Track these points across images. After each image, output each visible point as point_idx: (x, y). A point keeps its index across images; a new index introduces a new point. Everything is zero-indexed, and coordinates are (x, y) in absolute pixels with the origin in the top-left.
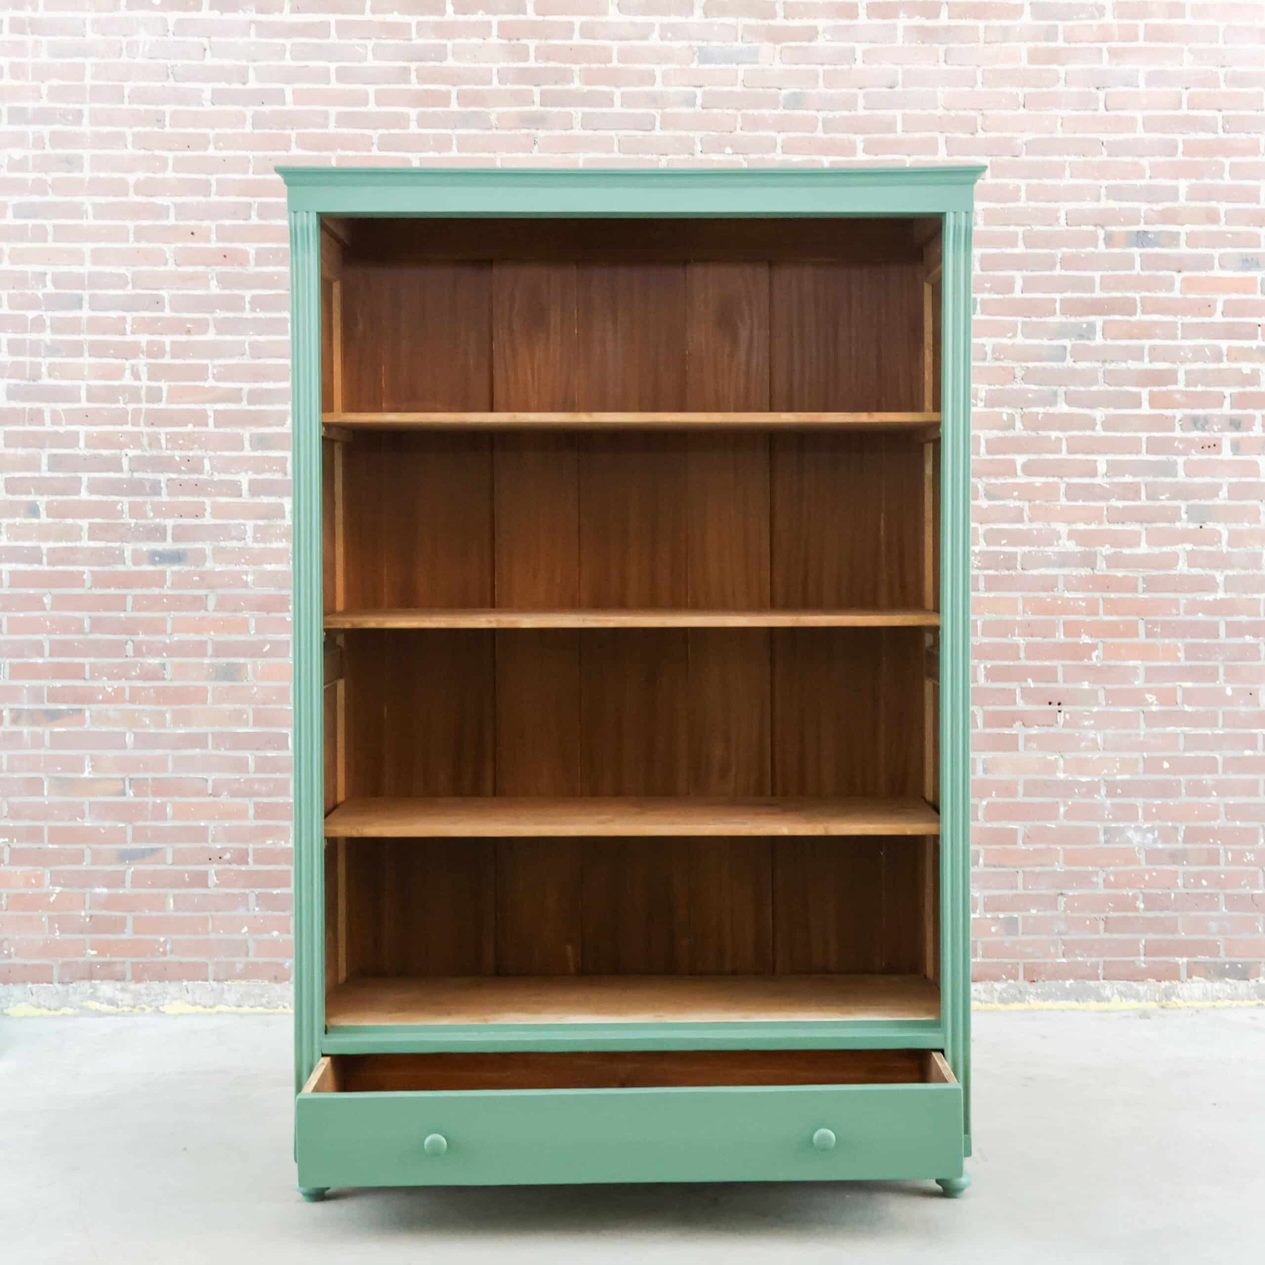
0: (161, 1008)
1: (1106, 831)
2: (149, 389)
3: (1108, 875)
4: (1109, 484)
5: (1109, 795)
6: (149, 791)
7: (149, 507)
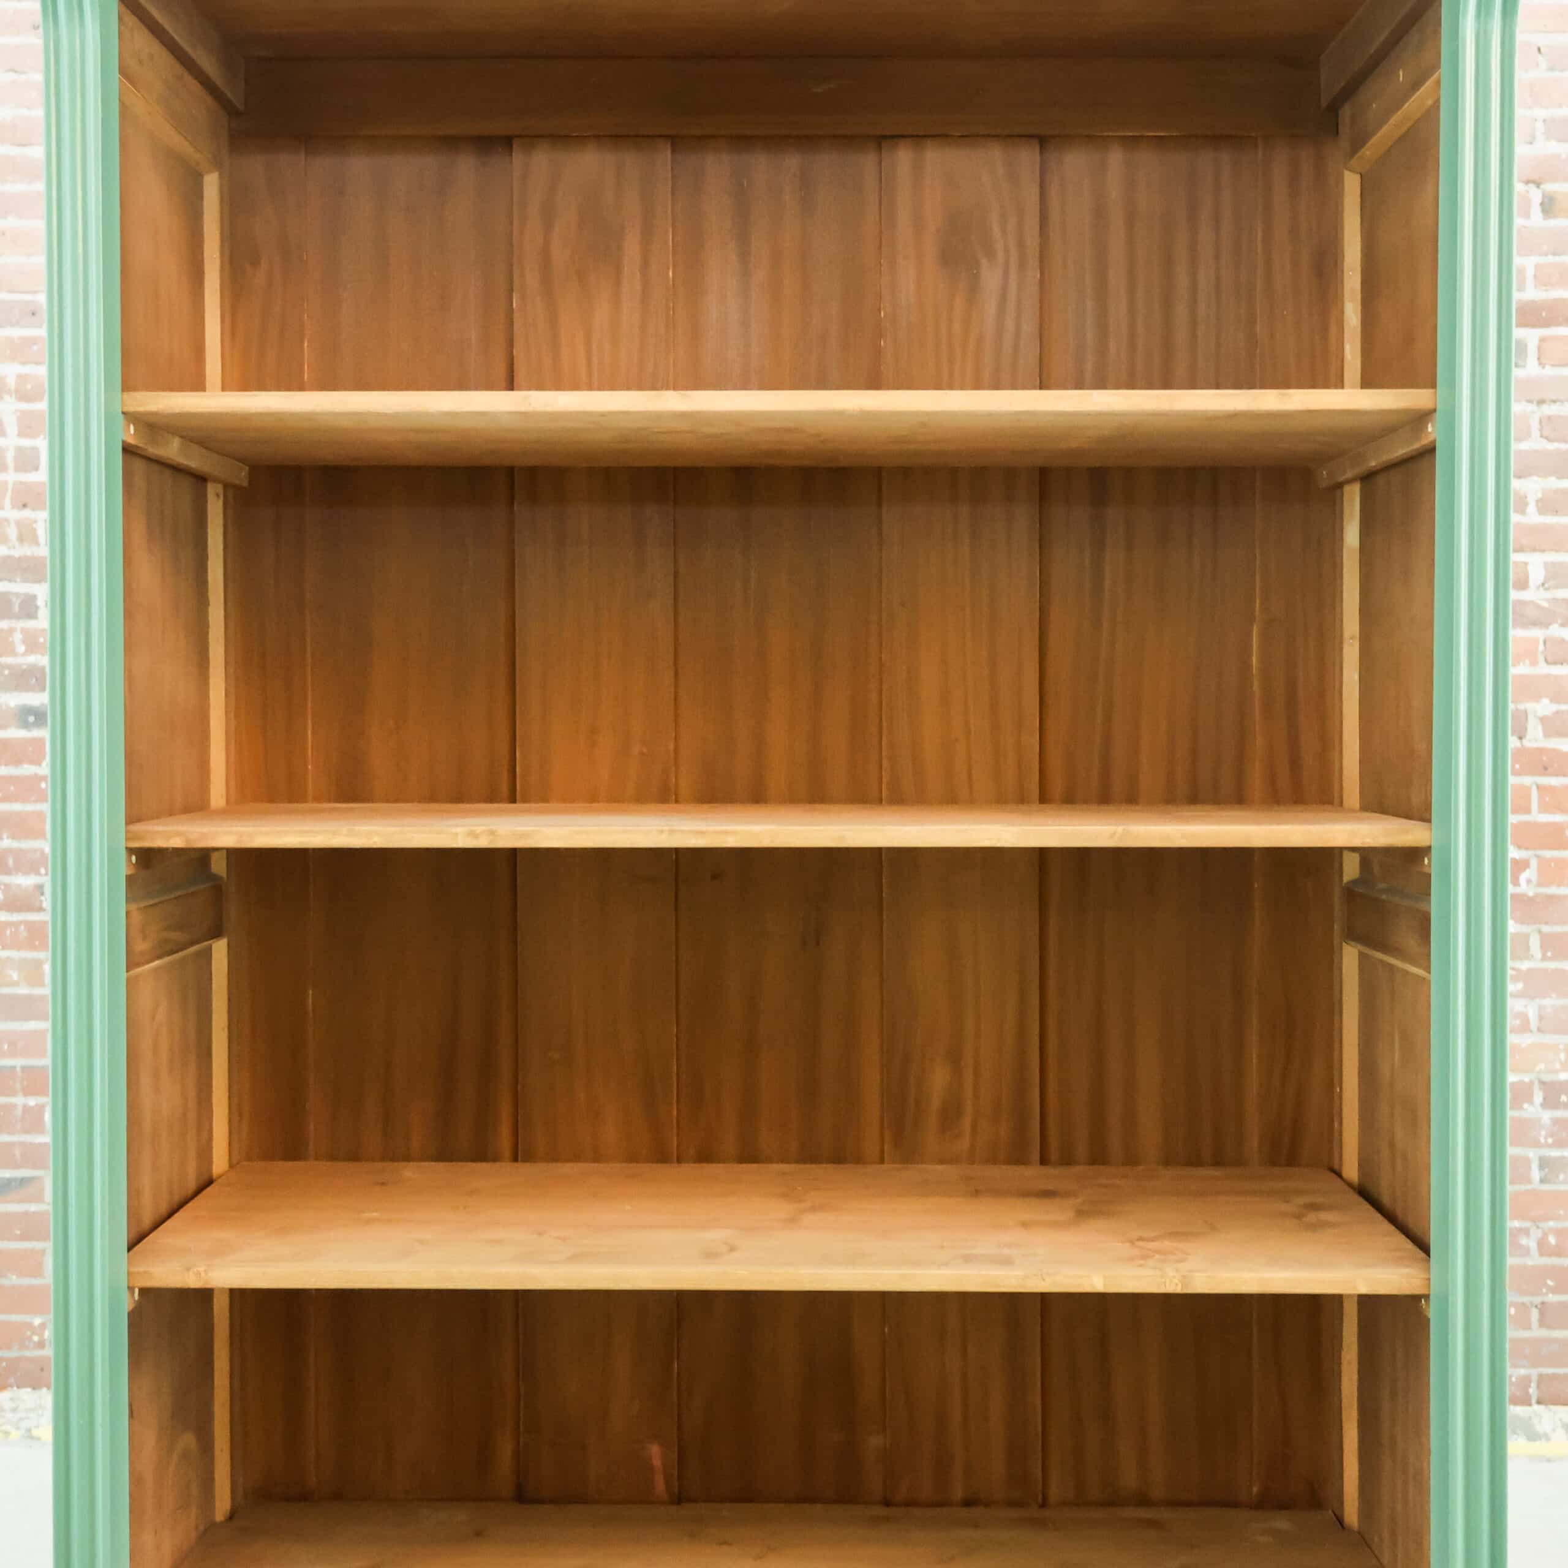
0: (35, 1433)
1: (1544, 1163)
2: (20, 450)
3: (1545, 1235)
4: (1548, 600)
5: (1547, 1104)
6: (18, 1086)
7: (18, 637)
